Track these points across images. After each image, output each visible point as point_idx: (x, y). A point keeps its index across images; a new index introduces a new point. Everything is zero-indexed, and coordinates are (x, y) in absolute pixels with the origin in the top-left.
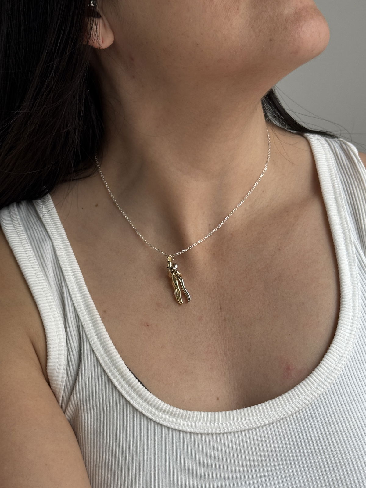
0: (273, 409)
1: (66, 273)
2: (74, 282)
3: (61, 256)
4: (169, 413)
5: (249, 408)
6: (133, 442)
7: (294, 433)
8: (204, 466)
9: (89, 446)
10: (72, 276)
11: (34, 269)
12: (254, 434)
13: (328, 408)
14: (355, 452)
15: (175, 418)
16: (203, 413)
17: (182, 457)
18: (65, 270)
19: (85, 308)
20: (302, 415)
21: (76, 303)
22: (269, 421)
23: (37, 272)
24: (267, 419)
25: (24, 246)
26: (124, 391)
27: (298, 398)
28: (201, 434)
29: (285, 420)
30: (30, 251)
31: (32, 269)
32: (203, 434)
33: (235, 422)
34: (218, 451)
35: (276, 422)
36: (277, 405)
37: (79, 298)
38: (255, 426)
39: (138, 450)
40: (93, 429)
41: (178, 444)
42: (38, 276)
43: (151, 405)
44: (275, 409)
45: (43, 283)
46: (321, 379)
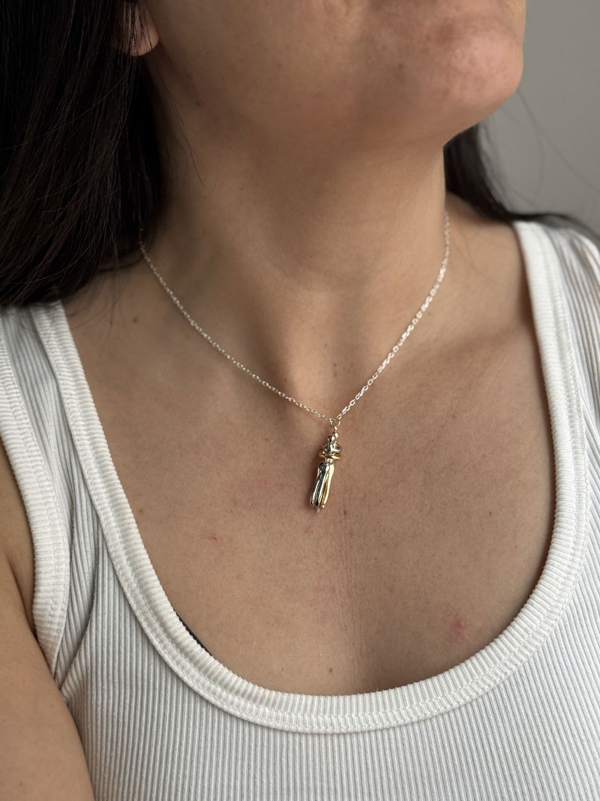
0: (427, 696)
1: (79, 440)
2: (91, 456)
3: (71, 410)
4: (246, 696)
5: (385, 692)
6: (181, 744)
7: (461, 739)
8: (302, 789)
9: (104, 745)
10: (88, 446)
11: (22, 431)
12: (392, 737)
13: (522, 700)
14: (564, 778)
15: (257, 704)
16: (304, 697)
17: (265, 771)
18: (77, 435)
19: (111, 504)
20: (476, 709)
21: (95, 495)
22: (418, 717)
23: (27, 437)
24: (415, 713)
25: (7, 388)
26: (168, 654)
27: (471, 680)
28: (300, 734)
29: (446, 716)
30: (18, 397)
31: (18, 432)
32: (303, 733)
33: (360, 715)
34: (327, 764)
35: (430, 719)
36: (435, 689)
37: (101, 485)
38: (394, 723)
39: (189, 757)
40: (110, 718)
41: (259, 749)
42: (27, 445)
43: (215, 680)
44: (431, 696)
45: (35, 456)
46: (514, 649)
